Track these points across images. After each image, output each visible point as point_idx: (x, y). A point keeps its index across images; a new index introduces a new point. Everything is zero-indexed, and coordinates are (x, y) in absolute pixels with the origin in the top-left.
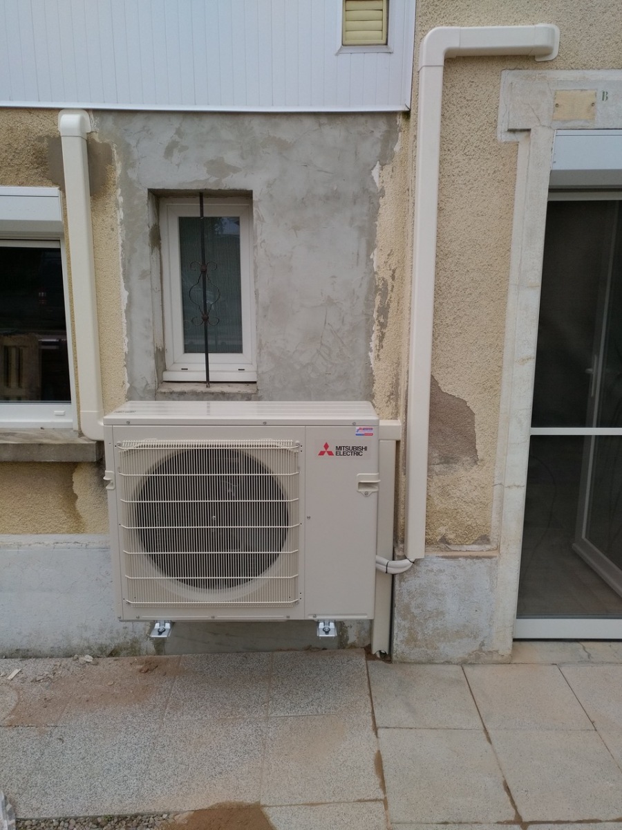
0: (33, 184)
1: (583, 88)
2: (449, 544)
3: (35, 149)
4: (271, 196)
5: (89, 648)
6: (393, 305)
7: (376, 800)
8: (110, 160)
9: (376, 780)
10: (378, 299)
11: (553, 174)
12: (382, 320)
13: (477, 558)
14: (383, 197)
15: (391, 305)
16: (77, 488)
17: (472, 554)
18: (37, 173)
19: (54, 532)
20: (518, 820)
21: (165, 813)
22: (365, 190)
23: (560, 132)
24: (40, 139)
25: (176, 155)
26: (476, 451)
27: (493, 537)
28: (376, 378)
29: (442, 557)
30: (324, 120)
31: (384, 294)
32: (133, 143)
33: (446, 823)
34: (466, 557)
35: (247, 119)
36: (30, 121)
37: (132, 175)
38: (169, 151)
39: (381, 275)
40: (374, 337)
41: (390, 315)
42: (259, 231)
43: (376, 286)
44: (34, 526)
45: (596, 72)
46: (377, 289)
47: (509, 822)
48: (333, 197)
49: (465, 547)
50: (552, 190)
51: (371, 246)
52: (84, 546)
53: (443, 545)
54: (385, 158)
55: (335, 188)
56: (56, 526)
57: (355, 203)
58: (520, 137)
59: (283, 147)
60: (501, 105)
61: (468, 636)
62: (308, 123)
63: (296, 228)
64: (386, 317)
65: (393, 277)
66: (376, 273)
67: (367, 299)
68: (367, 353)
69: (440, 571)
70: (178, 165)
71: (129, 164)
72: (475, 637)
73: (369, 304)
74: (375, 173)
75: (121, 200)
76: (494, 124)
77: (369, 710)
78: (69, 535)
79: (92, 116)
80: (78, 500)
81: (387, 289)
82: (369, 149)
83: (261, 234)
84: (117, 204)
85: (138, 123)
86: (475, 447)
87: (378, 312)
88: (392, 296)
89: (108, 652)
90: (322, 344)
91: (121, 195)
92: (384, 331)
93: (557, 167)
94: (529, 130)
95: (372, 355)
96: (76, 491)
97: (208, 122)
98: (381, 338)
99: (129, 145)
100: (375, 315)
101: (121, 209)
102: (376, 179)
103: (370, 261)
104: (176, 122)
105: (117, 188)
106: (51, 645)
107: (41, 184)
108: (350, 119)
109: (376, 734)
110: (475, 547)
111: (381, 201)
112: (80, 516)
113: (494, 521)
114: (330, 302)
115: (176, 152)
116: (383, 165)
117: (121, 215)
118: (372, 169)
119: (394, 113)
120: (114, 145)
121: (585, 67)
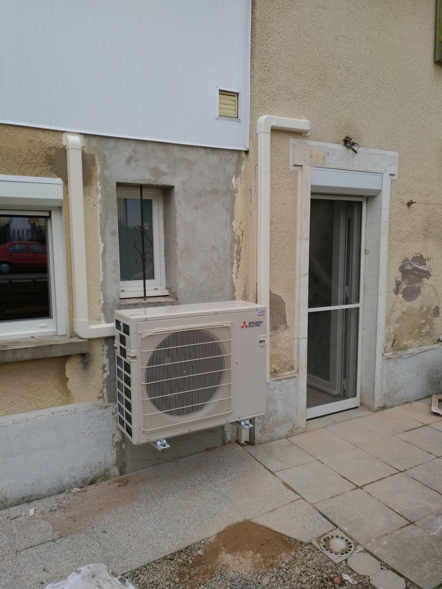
0: (44, 176)
1: (321, 149)
2: (277, 373)
3: (47, 155)
4: (184, 190)
5: (76, 483)
6: (243, 249)
7: (298, 499)
8: (94, 164)
9: (291, 492)
10: (236, 246)
11: (312, 186)
12: (238, 257)
13: (290, 378)
14: (237, 193)
15: (242, 249)
16: (68, 373)
17: (287, 376)
18: (47, 169)
19: (51, 406)
20: (357, 487)
21: (202, 541)
22: (229, 189)
23: (314, 168)
24: (50, 148)
25: (133, 164)
26: (286, 322)
27: (295, 366)
28: (236, 288)
29: (275, 380)
30: (209, 151)
31: (239, 244)
32: (108, 155)
33: (332, 497)
34: (285, 379)
35: (171, 147)
36: (43, 137)
37: (107, 173)
38: (129, 161)
39: (237, 233)
40: (234, 266)
41: (241, 255)
42: (178, 209)
43: (235, 240)
44: (37, 404)
45: (324, 143)
46: (236, 241)
47: (355, 489)
48: (214, 192)
49: (284, 374)
50: (312, 194)
51: (232, 219)
52: (73, 412)
53: (274, 374)
54: (237, 173)
55: (215, 187)
56: (53, 402)
57: (224, 195)
58: (298, 169)
59: (190, 164)
60: (291, 153)
61: (287, 422)
62: (202, 152)
63: (197, 208)
64: (240, 256)
65: (242, 235)
66: (235, 233)
67: (231, 247)
68: (231, 275)
69: (275, 388)
70: (134, 169)
71: (105, 167)
72: (291, 421)
73: (232, 249)
74: (233, 180)
75: (100, 188)
76: (288, 162)
77: (263, 467)
78: (62, 406)
79: (83, 137)
80: (69, 381)
81: (240, 241)
82: (230, 168)
83: (179, 210)
84: (97, 190)
85: (111, 144)
86: (286, 320)
87: (236, 253)
88: (242, 244)
89: (88, 482)
90: (210, 271)
91: (100, 185)
92: (239, 263)
93: (313, 184)
94: (301, 166)
95: (234, 276)
96: (68, 376)
97: (150, 147)
98: (238, 267)
99: (105, 156)
100: (235, 255)
101: (100, 193)
102: (234, 184)
103: (232, 226)
104: (133, 145)
105: (97, 181)
106: (49, 487)
107: (50, 176)
108: (221, 152)
109: (275, 475)
110: (288, 373)
111: (236, 195)
112: (70, 392)
113: (295, 358)
114: (214, 248)
115: (132, 162)
116: (236, 176)
117: (99, 196)
118: (232, 178)
119: (241, 151)
120: (97, 155)
121: (320, 140)
